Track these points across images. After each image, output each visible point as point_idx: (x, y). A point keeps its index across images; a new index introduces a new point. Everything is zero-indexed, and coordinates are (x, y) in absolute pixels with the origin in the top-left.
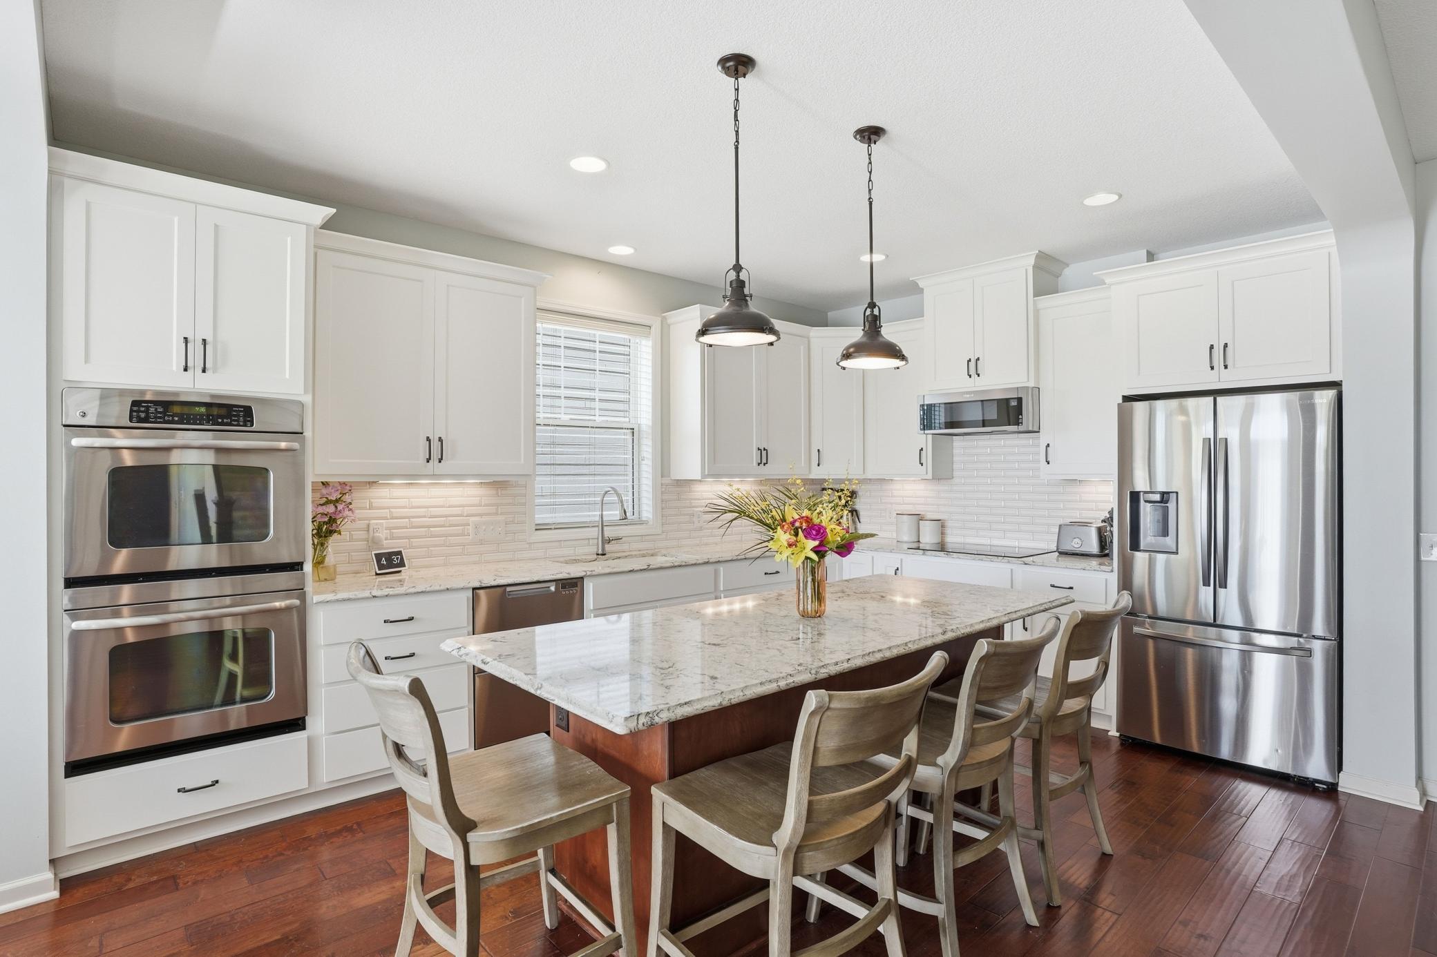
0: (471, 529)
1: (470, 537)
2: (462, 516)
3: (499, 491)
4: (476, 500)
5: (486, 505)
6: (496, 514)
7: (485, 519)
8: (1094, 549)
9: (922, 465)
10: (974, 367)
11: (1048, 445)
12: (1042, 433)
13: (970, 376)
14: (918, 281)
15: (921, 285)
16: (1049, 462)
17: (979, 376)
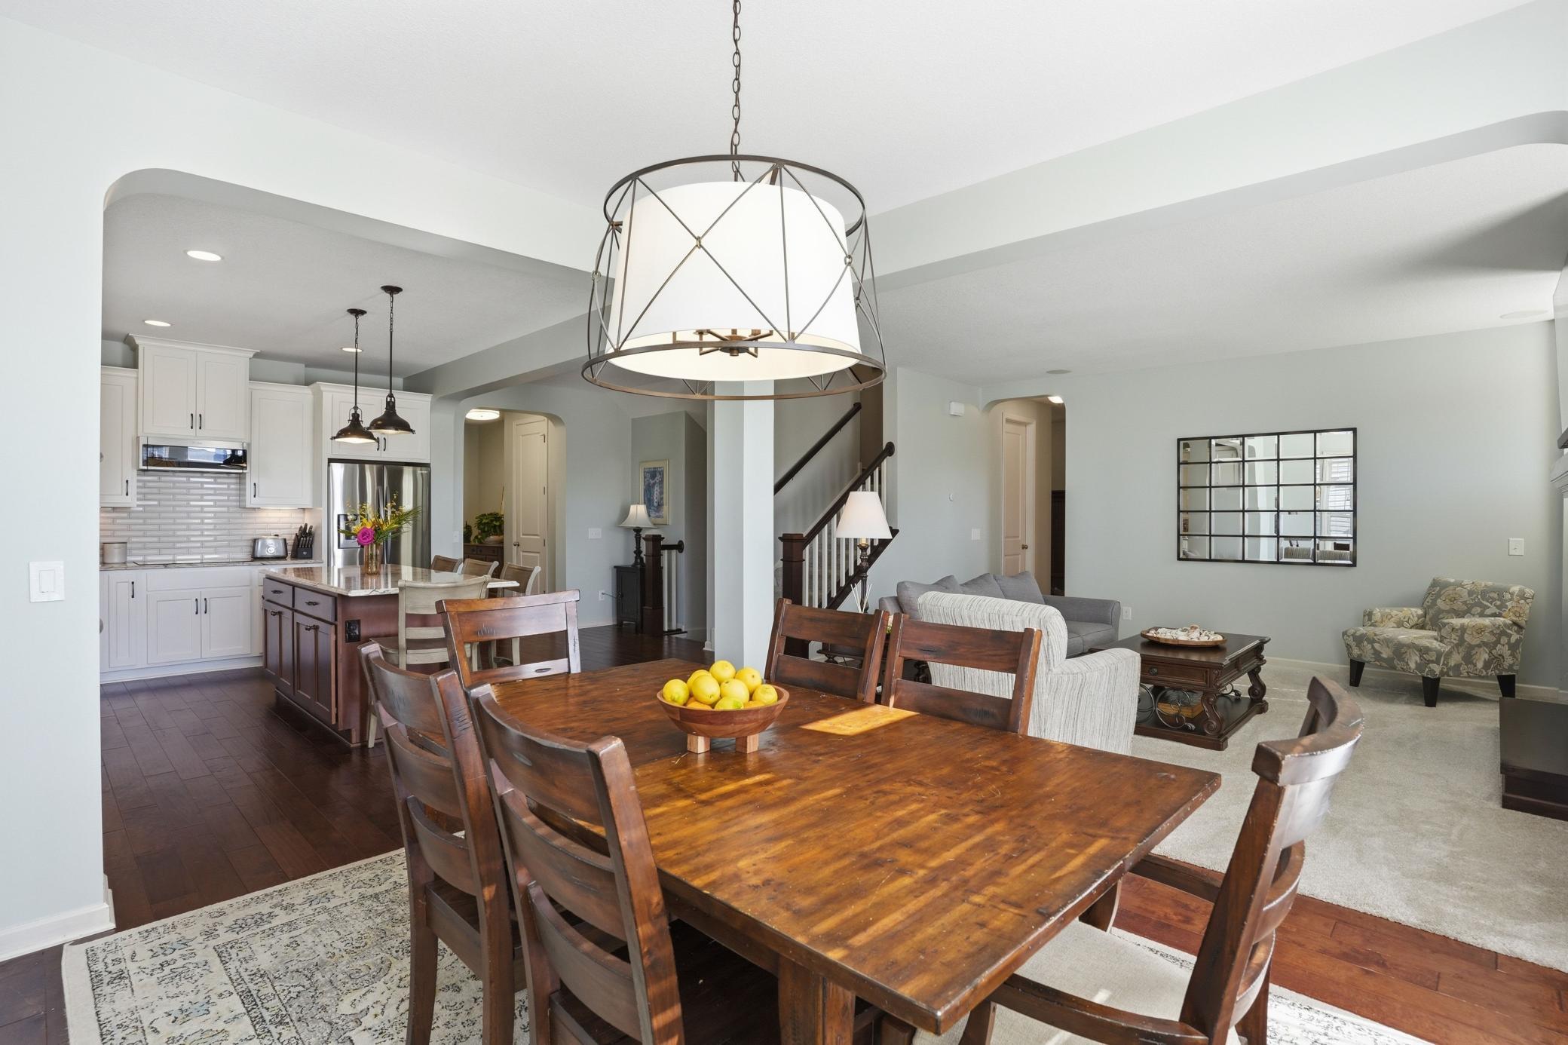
8: (281, 553)
9: (127, 494)
10: (197, 421)
11: (255, 484)
12: (248, 476)
13: (192, 428)
14: (135, 338)
15: (138, 342)
16: (255, 496)
17: (200, 428)
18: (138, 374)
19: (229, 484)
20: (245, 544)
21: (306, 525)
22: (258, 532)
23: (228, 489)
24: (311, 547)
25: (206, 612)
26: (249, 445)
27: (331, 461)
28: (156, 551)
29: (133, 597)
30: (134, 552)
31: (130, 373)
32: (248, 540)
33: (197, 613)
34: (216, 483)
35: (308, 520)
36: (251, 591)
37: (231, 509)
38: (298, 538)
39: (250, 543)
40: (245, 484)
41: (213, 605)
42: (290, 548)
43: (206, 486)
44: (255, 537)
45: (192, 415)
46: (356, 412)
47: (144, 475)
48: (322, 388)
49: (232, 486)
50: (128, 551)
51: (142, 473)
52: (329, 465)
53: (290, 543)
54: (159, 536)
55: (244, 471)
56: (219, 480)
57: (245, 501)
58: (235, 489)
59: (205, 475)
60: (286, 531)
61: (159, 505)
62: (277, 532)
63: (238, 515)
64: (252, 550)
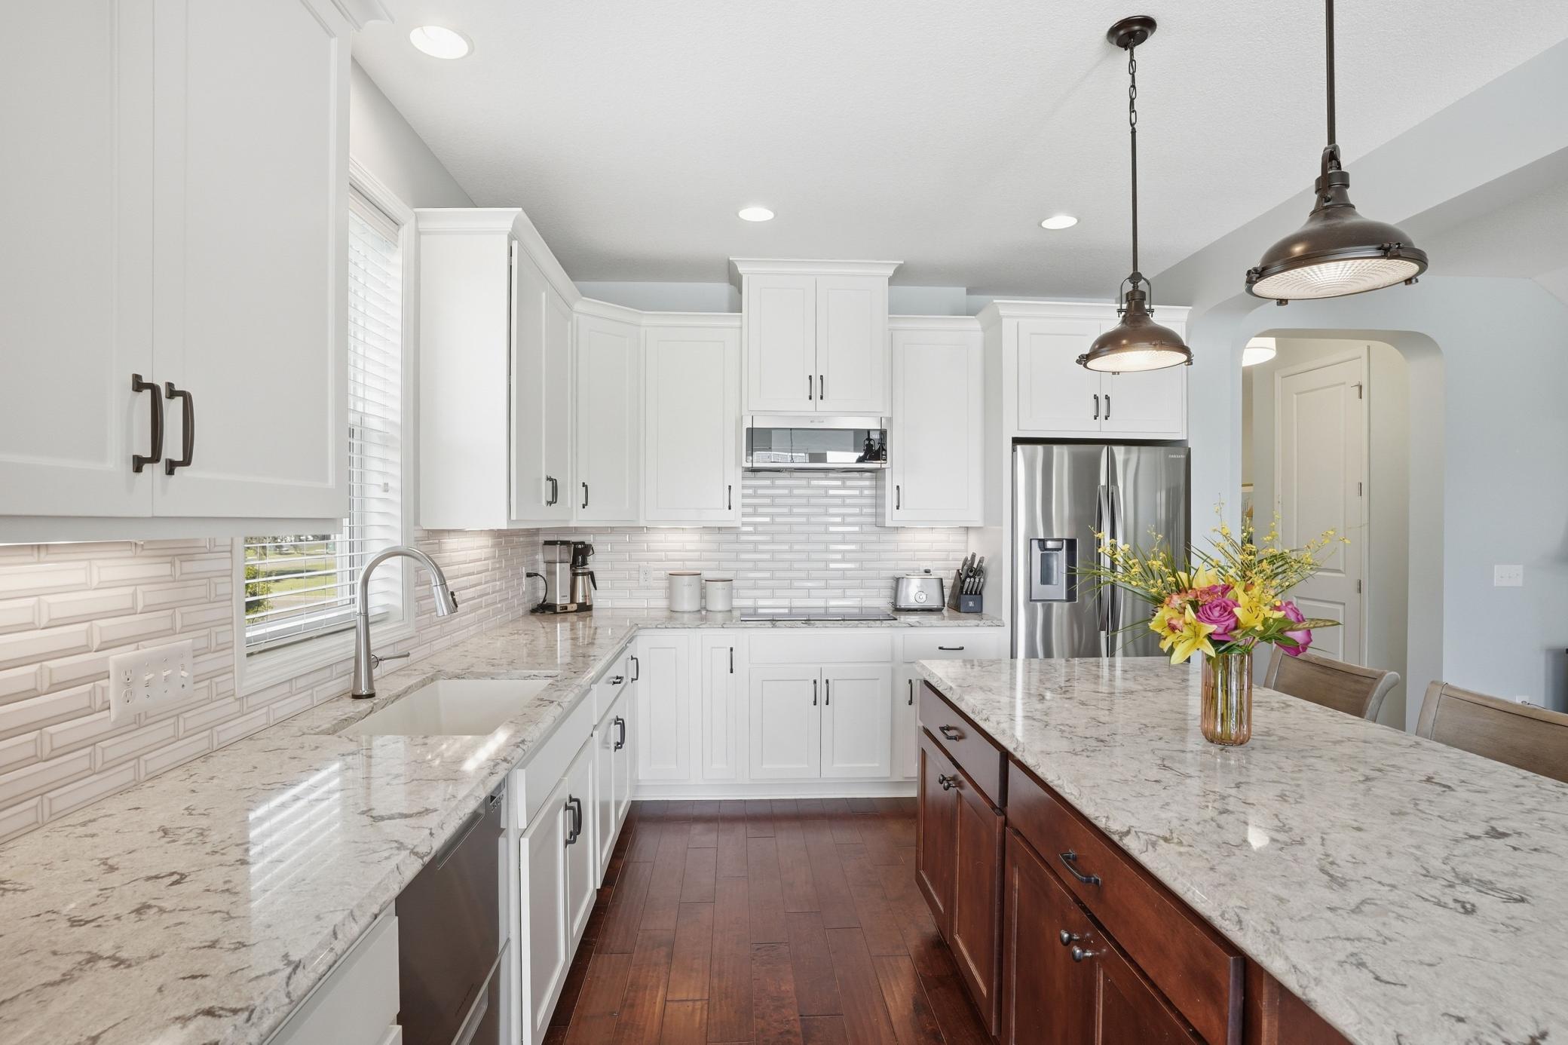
0: (112, 688)
1: (113, 713)
2: (85, 649)
3: (177, 563)
4: (119, 597)
5: (148, 609)
6: (171, 632)
7: (149, 649)
8: (935, 603)
9: (730, 508)
10: (817, 388)
11: (898, 487)
12: (888, 473)
13: (810, 398)
14: (735, 262)
15: (741, 269)
16: (898, 508)
17: (822, 398)
18: (741, 321)
19: (862, 488)
20: (883, 583)
21: (974, 556)
22: (903, 565)
23: (861, 496)
24: (980, 594)
25: (827, 704)
26: (890, 420)
27: (1017, 441)
28: (768, 592)
29: (732, 672)
30: (743, 593)
31: (731, 320)
32: (888, 578)
33: (815, 704)
34: (844, 487)
35: (974, 547)
36: (893, 671)
37: (865, 529)
38: (960, 579)
39: (891, 583)
40: (884, 487)
41: (838, 691)
42: (947, 592)
43: (831, 492)
44: (898, 574)
45: (810, 377)
46: (1135, 287)
47: (755, 478)
48: (1002, 312)
49: (866, 492)
50: (734, 591)
51: (750, 474)
52: (1014, 450)
53: (948, 583)
54: (772, 570)
55: (883, 466)
56: (849, 483)
57: (884, 515)
58: (871, 497)
59: (831, 475)
60: (940, 564)
61: (773, 523)
62: (927, 565)
63: (874, 538)
64: (893, 595)
